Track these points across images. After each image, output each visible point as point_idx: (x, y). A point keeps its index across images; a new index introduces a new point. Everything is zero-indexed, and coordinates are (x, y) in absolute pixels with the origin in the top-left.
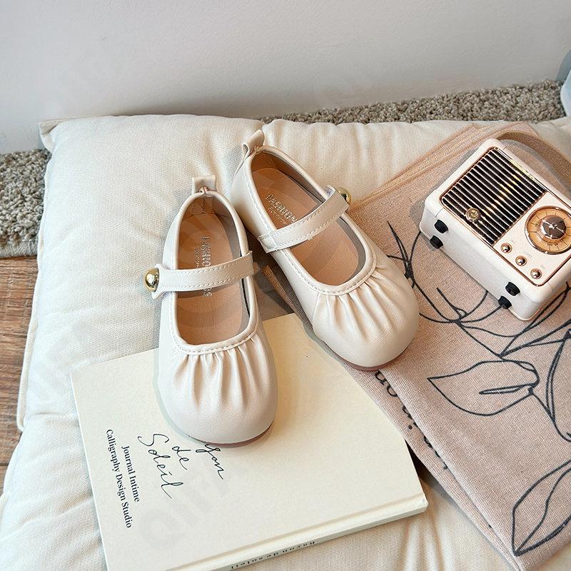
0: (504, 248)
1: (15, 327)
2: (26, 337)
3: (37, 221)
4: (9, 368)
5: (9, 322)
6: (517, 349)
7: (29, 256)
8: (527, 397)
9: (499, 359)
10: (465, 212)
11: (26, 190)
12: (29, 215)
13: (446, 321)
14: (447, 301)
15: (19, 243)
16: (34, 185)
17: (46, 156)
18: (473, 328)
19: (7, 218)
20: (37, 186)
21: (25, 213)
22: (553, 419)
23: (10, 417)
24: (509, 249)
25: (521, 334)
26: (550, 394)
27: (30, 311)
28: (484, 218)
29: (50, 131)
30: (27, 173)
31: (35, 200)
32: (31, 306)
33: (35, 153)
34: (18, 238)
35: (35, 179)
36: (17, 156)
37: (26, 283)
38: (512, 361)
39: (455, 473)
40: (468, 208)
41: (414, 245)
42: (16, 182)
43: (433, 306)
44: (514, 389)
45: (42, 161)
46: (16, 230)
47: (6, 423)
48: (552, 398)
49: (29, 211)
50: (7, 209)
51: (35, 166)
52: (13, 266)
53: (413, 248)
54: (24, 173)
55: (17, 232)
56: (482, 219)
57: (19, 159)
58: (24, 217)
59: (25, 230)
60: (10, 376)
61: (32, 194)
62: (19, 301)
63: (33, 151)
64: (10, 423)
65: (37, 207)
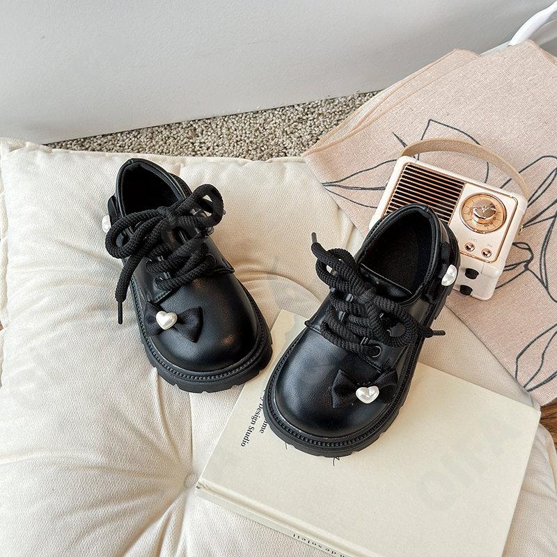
8: (523, 272)
22: (546, 288)
26: (543, 267)
44: (512, 267)
48: (545, 270)
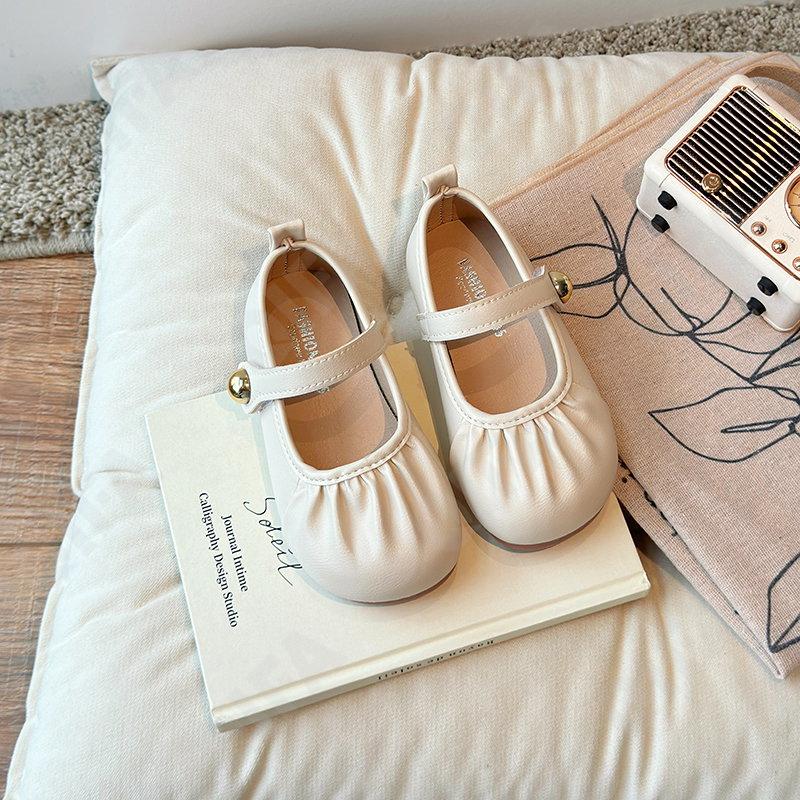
0: (756, 229)
1: (65, 353)
2: (81, 367)
3: (93, 203)
4: (59, 411)
5: (58, 346)
6: (773, 370)
7: (81, 253)
8: (787, 436)
9: (749, 385)
10: (700, 179)
11: (76, 158)
12: (81, 195)
13: (673, 333)
14: (676, 306)
15: (67, 233)
16: (87, 151)
17: (102, 109)
18: (712, 342)
19: (50, 199)
20: (90, 154)
21: (74, 191)
23: (63, 478)
24: (762, 230)
25: (778, 349)
27: (87, 330)
28: (729, 188)
29: (107, 72)
30: (76, 134)
31: (88, 174)
32: (87, 324)
33: (87, 106)
34: (66, 227)
35: (88, 142)
36: (61, 110)
37: (80, 291)
38: (766, 387)
39: (687, 541)
40: (705, 173)
41: (628, 229)
42: (60, 147)
43: (656, 313)
44: (769, 425)
45: (97, 117)
46: (63, 216)
47: (57, 486)
49: (81, 189)
50: (49, 186)
51: (87, 125)
52: (61, 267)
53: (628, 233)
54: (72, 134)
55: (64, 219)
56: (725, 190)
57: (63, 115)
58: (73, 197)
59: (75, 216)
60: (61, 421)
61: (83, 164)
62: (71, 316)
63: (84, 103)
64: (64, 486)
65: (91, 183)
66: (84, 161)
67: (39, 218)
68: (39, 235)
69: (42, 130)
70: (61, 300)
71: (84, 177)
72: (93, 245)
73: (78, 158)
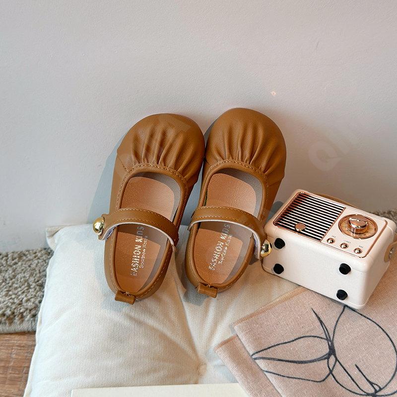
1: (14, 390)
3: (38, 304)
5: (10, 386)
7: (29, 332)
12: (32, 299)
14: (364, 376)
15: (23, 321)
16: (38, 275)
17: (49, 253)
19: (15, 301)
20: (40, 277)
21: (29, 297)
27: (27, 378)
29: (54, 234)
30: (33, 266)
31: (38, 288)
32: (28, 373)
34: (22, 317)
35: (39, 270)
36: (27, 253)
37: (26, 354)
41: (335, 328)
42: (24, 273)
43: (353, 380)
45: (46, 257)
46: (21, 311)
49: (33, 296)
50: (16, 294)
52: (16, 340)
54: (31, 266)
55: (22, 313)
57: (28, 255)
58: (28, 300)
59: (28, 311)
61: (36, 283)
62: (19, 368)
63: (39, 249)
65: (39, 293)
66: (36, 280)
67: (8, 312)
68: (7, 322)
69: (16, 263)
70: (15, 359)
71: (35, 289)
72: (36, 328)
73: (33, 279)
